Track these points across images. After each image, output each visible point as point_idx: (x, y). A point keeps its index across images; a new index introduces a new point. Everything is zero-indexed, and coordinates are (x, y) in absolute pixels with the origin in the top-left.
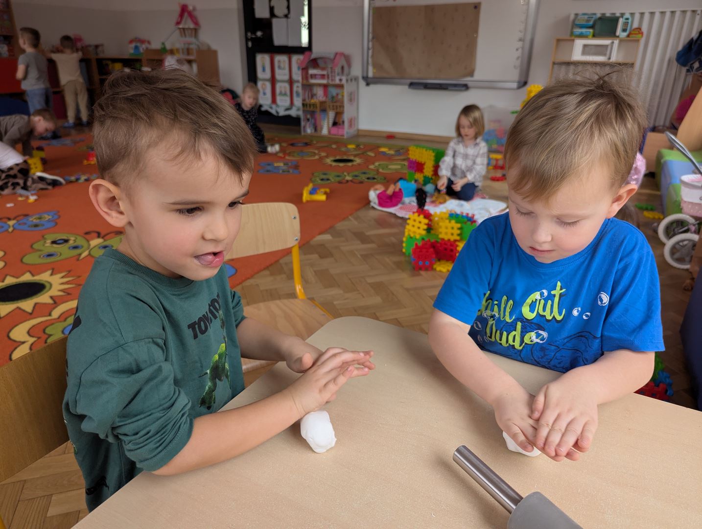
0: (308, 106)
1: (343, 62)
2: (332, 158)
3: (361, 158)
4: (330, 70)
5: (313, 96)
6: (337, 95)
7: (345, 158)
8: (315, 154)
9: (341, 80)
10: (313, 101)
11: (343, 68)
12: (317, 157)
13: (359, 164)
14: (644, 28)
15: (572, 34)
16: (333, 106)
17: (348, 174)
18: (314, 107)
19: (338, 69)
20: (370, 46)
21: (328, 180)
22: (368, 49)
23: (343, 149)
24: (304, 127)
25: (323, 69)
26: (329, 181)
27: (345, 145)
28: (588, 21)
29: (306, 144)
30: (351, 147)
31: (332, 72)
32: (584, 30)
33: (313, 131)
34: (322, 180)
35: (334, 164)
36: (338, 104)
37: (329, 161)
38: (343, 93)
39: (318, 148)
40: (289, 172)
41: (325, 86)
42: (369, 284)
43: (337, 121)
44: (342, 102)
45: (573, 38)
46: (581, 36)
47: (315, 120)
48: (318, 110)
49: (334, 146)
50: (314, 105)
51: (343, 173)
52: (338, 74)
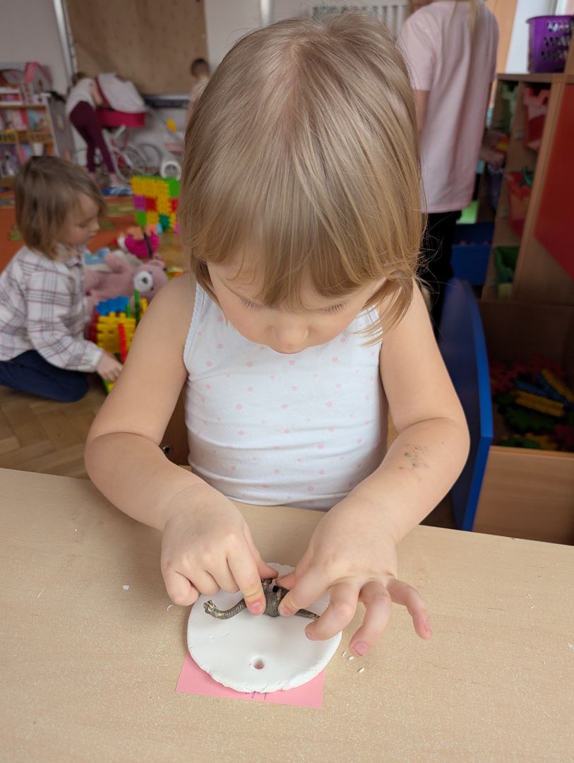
0: (3, 138)
1: (40, 76)
4: (23, 88)
5: (7, 125)
6: (42, 121)
9: (40, 100)
10: (9, 131)
16: (38, 136)
18: (11, 139)
20: (73, 52)
22: (71, 57)
25: (14, 87)
29: (7, 189)
31: (26, 90)
36: (44, 134)
38: (48, 117)
41: (23, 110)
44: (48, 130)
47: (18, 156)
48: (17, 142)
52: (36, 92)
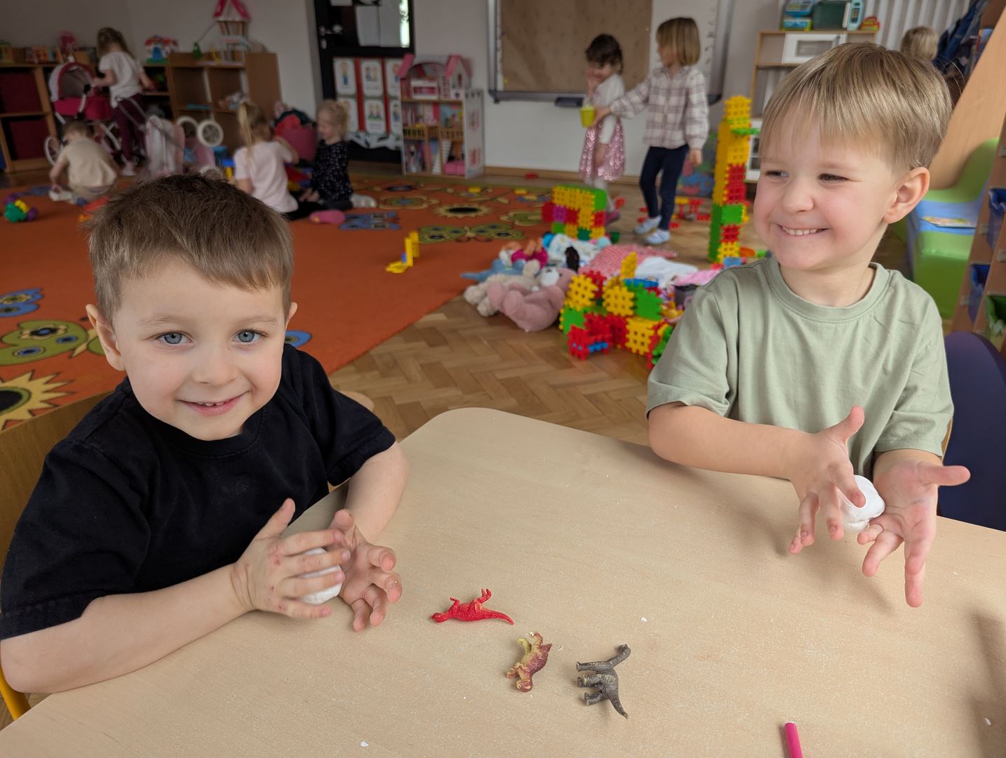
0: (412, 132)
1: (460, 68)
2: (448, 207)
3: (488, 206)
4: (441, 82)
5: (418, 118)
6: (454, 116)
7: (466, 206)
8: (422, 202)
9: (457, 95)
10: (418, 126)
11: (460, 77)
12: (425, 206)
13: (486, 215)
14: (881, 18)
15: (782, 26)
16: (448, 133)
17: (470, 229)
18: (420, 135)
19: (452, 80)
20: (499, 45)
21: (441, 237)
22: (496, 49)
23: (463, 194)
24: (407, 164)
25: (432, 79)
26: (443, 240)
27: (466, 189)
28: (804, 7)
29: (410, 188)
30: (475, 190)
31: (444, 84)
32: (798, 21)
33: (420, 168)
34: (432, 237)
35: (450, 215)
36: (455, 130)
37: (442, 211)
38: (461, 113)
39: (428, 194)
40: (383, 226)
41: (436, 104)
42: (500, 380)
43: (454, 153)
44: (461, 126)
45: (783, 31)
46: (795, 29)
47: (423, 154)
48: (426, 138)
49: (450, 190)
50: (420, 132)
51: (463, 228)
52: (454, 87)
